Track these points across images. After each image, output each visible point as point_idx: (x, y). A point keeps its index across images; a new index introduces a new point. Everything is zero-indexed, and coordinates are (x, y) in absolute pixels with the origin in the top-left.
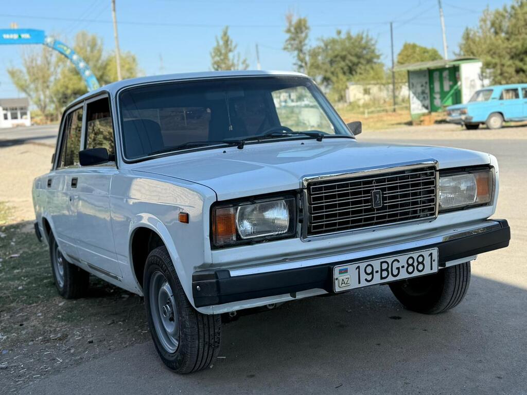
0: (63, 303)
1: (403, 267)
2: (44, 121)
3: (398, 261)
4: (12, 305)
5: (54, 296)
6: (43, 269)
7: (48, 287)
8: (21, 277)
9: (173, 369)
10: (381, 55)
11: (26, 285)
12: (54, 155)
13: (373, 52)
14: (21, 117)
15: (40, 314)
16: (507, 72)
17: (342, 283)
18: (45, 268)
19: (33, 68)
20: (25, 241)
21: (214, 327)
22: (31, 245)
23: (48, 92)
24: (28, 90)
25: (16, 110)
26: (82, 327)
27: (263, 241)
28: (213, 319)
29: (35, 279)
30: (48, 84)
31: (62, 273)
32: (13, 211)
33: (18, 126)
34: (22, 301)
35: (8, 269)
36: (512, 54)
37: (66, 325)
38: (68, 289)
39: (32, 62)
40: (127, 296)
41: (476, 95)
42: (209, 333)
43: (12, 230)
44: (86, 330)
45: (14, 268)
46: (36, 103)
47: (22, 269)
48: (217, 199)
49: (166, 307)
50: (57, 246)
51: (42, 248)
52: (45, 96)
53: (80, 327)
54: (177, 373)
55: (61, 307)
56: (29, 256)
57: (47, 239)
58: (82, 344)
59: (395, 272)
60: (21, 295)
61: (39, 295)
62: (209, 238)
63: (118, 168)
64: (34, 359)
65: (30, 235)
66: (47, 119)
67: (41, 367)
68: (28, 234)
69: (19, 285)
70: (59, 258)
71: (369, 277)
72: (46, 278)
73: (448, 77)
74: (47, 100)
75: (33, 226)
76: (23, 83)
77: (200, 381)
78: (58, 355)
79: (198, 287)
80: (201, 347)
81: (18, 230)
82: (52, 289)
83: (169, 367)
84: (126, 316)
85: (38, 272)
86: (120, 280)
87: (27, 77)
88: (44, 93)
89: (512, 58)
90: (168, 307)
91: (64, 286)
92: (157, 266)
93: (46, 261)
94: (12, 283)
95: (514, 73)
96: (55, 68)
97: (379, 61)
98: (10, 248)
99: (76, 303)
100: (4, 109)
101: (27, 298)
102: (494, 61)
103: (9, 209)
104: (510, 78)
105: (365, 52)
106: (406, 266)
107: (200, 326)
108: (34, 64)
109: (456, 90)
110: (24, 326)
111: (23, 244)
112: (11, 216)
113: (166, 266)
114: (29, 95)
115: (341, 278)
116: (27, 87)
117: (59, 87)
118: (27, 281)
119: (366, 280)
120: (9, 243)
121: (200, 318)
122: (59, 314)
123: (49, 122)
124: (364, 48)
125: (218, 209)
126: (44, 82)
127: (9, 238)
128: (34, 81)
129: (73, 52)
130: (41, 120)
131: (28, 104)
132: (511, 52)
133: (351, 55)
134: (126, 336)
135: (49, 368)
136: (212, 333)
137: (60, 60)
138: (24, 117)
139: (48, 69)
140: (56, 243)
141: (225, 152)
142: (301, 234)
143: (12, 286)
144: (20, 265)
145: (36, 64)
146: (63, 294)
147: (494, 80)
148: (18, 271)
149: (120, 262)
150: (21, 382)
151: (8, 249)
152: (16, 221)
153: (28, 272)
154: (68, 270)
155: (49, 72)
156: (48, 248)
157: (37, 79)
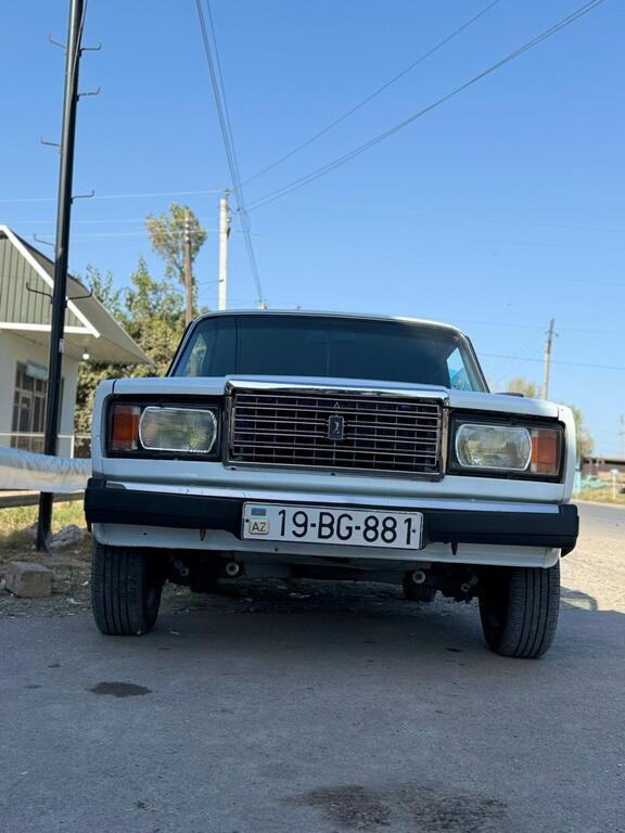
1: (358, 528)
3: (351, 518)
48: (113, 391)
59: (344, 533)
71: (300, 531)
106: (363, 527)
115: (253, 521)
119: (294, 532)
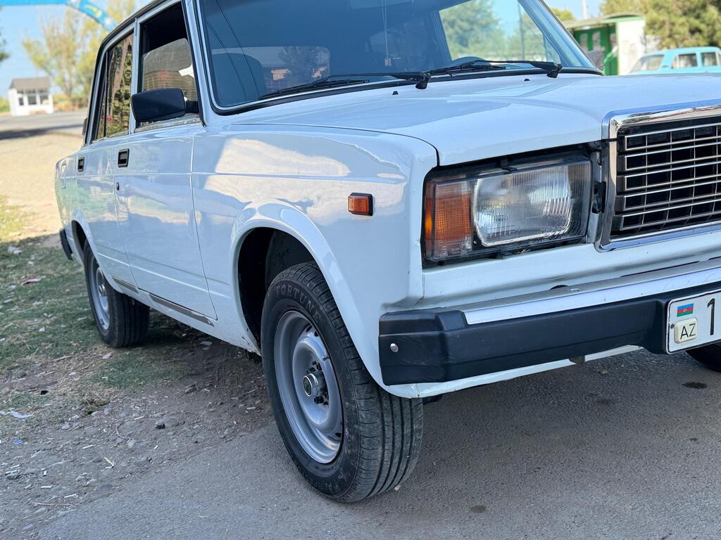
0: (109, 355)
2: (71, 107)
4: (28, 358)
5: (95, 343)
6: (76, 300)
7: (84, 328)
8: (42, 314)
9: (327, 494)
10: (500, 19)
11: (50, 325)
12: (86, 120)
13: (489, 15)
14: (41, 102)
15: (73, 373)
16: (679, 33)
17: (682, 335)
18: (78, 299)
19: (54, 38)
20: (49, 259)
21: (412, 419)
22: (57, 264)
23: (74, 70)
24: (49, 67)
25: (34, 94)
26: (144, 398)
27: (521, 250)
28: (411, 406)
29: (64, 316)
30: (75, 59)
31: (106, 308)
32: (31, 218)
33: (38, 113)
34: (44, 352)
35: (23, 301)
36: (686, 9)
37: (116, 393)
38: (117, 333)
39: (53, 30)
40: (209, 343)
41: (640, 63)
42: (403, 431)
43: (30, 244)
44: (150, 402)
45: (32, 299)
46: (59, 84)
47: (46, 301)
48: (438, 163)
49: (311, 378)
50: (97, 266)
51: (73, 269)
52: (71, 75)
53: (140, 398)
54: (335, 500)
55: (107, 361)
56: (54, 281)
57: (81, 255)
58: (146, 430)
60: (44, 341)
61: (71, 342)
62: (419, 245)
63: (204, 124)
64: (65, 458)
65: (56, 251)
66: (74, 105)
67: (79, 477)
68: (52, 250)
69: (41, 326)
70: (101, 284)
72: (81, 314)
73: (599, 41)
74: (74, 80)
75: (59, 238)
76: (42, 58)
77: (381, 519)
78: (106, 450)
79: (393, 345)
80: (387, 459)
81: (39, 244)
82: (91, 331)
83: (317, 488)
84: (213, 378)
85: (68, 305)
86: (212, 325)
87: (47, 50)
88: (69, 70)
89: (685, 14)
90: (314, 377)
91: (110, 328)
92: (294, 303)
93: (81, 288)
94: (28, 322)
95: (688, 34)
96: (82, 39)
97: (498, 27)
98: (27, 269)
99: (129, 355)
100: (18, 92)
101: (53, 346)
102: (662, 18)
103: (25, 215)
104: (683, 41)
105: (479, 16)
107: (385, 419)
108: (55, 34)
109: (610, 58)
110: (47, 394)
111: (46, 263)
112: (28, 226)
113: (314, 303)
114: (51, 74)
116: (48, 63)
117: (88, 64)
118: (52, 319)
120: (26, 263)
121: (386, 404)
122: (103, 374)
123: (76, 108)
124: (478, 11)
125: (439, 183)
126: (69, 57)
127: (26, 254)
128: (56, 55)
129: (105, 15)
130: (67, 106)
131: (50, 86)
132: (684, 6)
133: (462, 20)
134: (220, 416)
135: (93, 480)
136: (407, 431)
137: (88, 27)
138: (45, 102)
139: (74, 40)
140: (95, 260)
141: (395, 93)
142: (598, 235)
143: (29, 328)
144: (42, 294)
145: (58, 33)
146: (108, 341)
147: (661, 43)
148: (38, 303)
149: (211, 292)
150: (43, 509)
151: (24, 271)
152: (35, 231)
153: (53, 305)
154: (115, 303)
155: (75, 44)
156: (82, 269)
157: (60, 52)
